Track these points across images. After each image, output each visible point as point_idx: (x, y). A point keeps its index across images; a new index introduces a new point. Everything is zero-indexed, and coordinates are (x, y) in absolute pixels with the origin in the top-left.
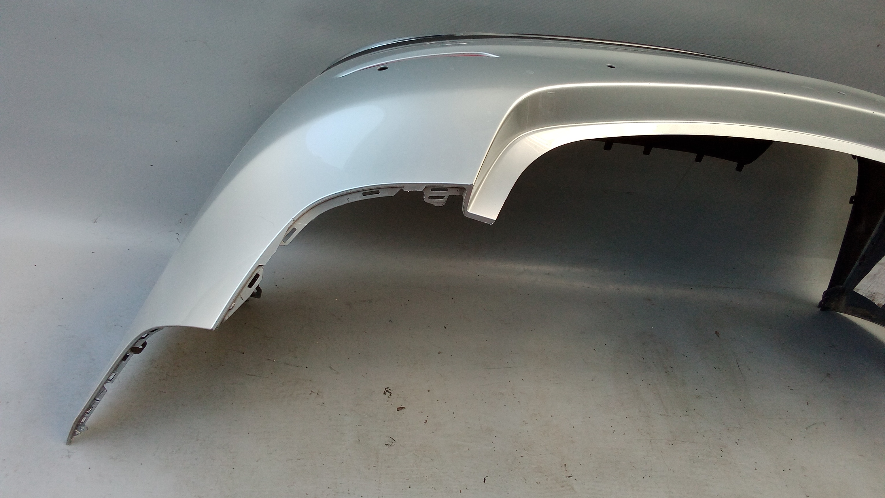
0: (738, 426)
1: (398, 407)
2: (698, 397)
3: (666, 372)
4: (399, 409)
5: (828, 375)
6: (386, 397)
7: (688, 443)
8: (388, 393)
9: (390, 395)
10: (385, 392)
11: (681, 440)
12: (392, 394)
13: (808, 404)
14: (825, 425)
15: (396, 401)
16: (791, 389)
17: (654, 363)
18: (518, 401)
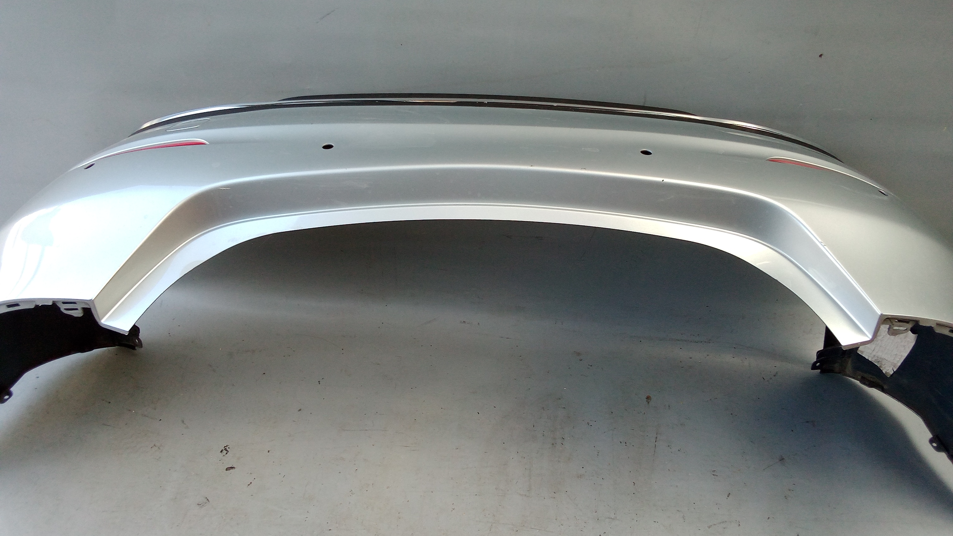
0: (613, 516)
1: (228, 467)
2: (580, 476)
3: (553, 444)
4: (228, 469)
5: (782, 459)
6: (221, 455)
7: (538, 530)
8: (225, 452)
9: (226, 454)
10: (222, 450)
11: (531, 527)
12: (229, 452)
13: (728, 496)
14: (739, 525)
15: (229, 460)
16: (715, 475)
17: (544, 433)
18: (357, 468)
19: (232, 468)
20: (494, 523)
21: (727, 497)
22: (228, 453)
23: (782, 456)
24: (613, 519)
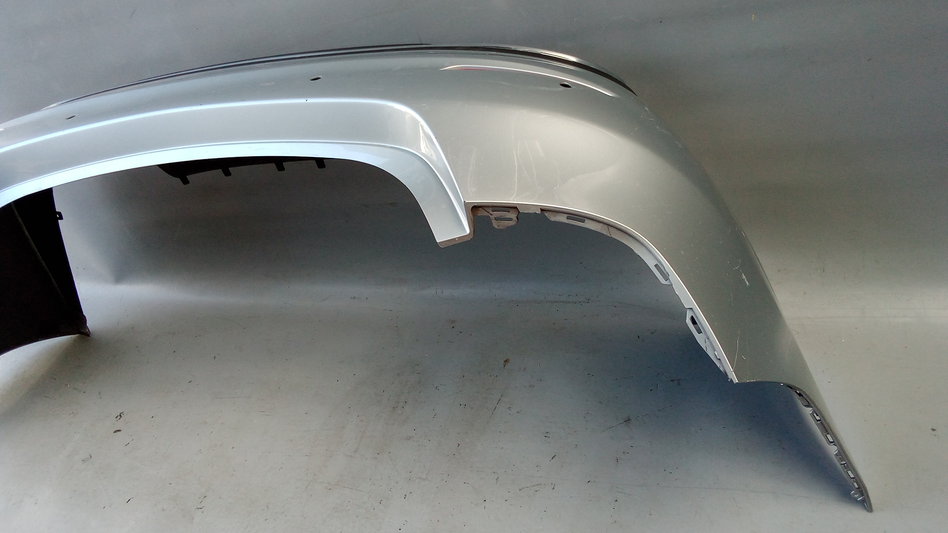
1: (116, 430)
3: (394, 408)
4: (115, 432)
5: (628, 420)
6: (115, 420)
7: (350, 489)
8: (119, 417)
9: (120, 419)
10: (118, 416)
11: (344, 486)
12: (122, 417)
13: (553, 458)
14: (554, 488)
15: (120, 424)
16: (547, 436)
17: (390, 397)
18: (213, 431)
19: (119, 431)
20: (312, 481)
21: (551, 459)
22: (121, 419)
23: (629, 417)
24: (424, 479)
